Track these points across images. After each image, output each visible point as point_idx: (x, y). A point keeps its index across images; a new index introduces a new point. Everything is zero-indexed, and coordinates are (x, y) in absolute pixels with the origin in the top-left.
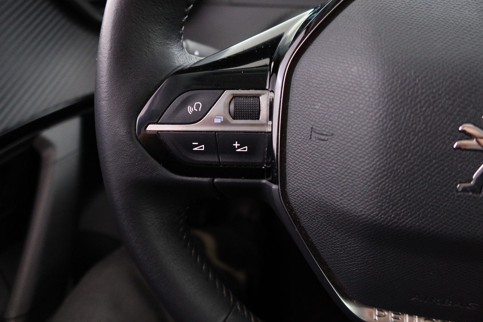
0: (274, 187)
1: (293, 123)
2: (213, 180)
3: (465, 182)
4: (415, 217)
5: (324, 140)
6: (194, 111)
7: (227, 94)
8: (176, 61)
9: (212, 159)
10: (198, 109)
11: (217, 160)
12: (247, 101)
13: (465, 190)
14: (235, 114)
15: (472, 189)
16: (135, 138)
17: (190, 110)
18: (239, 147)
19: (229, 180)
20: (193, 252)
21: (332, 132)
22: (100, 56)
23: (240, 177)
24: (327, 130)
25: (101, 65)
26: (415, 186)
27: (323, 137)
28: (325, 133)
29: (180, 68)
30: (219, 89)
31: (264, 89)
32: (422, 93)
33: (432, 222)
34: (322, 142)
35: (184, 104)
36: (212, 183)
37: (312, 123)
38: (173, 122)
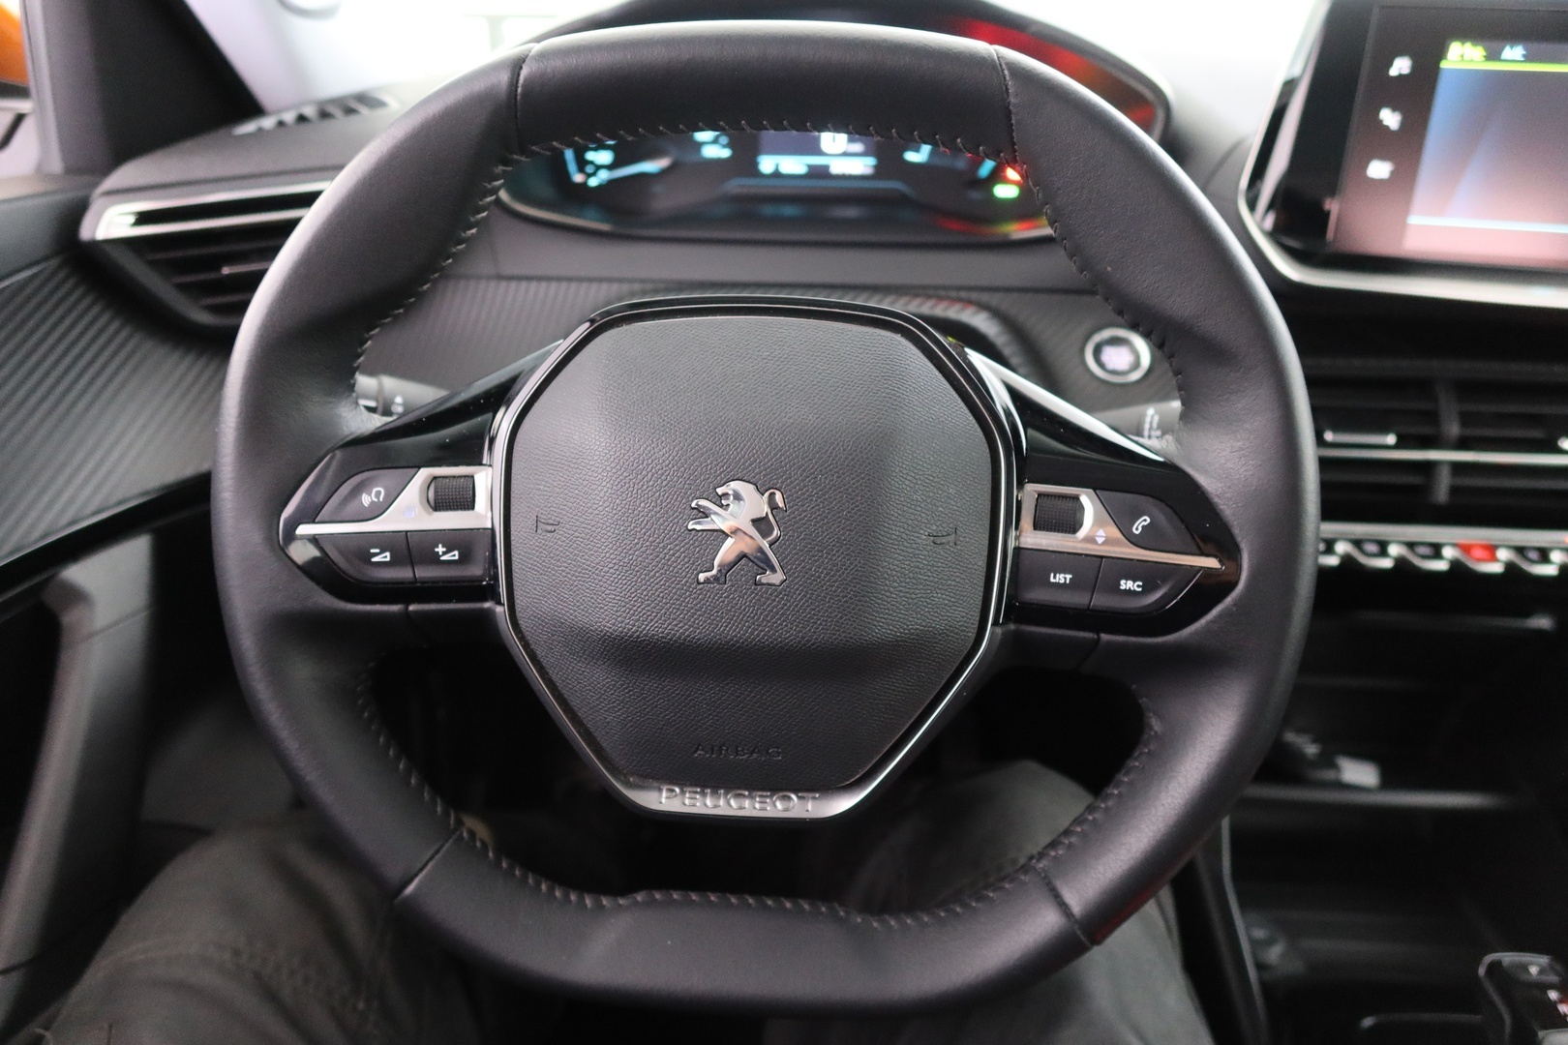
0: (499, 609)
1: (516, 511)
2: (407, 608)
3: (705, 571)
4: (657, 622)
5: (550, 532)
6: (373, 502)
7: (424, 473)
8: (345, 428)
9: (404, 573)
10: (378, 498)
11: (411, 575)
12: (454, 482)
13: (707, 581)
14: (435, 503)
15: (716, 578)
16: (276, 546)
17: (366, 499)
18: (444, 553)
19: (433, 607)
20: (381, 740)
21: (558, 519)
22: (223, 426)
23: (449, 601)
24: (553, 518)
25: (224, 439)
26: (652, 580)
27: (549, 528)
28: (551, 522)
29: (351, 437)
30: (412, 467)
31: (481, 464)
32: (648, 465)
33: (676, 625)
34: (548, 535)
35: (357, 491)
36: (407, 614)
37: (537, 509)
38: (339, 519)
